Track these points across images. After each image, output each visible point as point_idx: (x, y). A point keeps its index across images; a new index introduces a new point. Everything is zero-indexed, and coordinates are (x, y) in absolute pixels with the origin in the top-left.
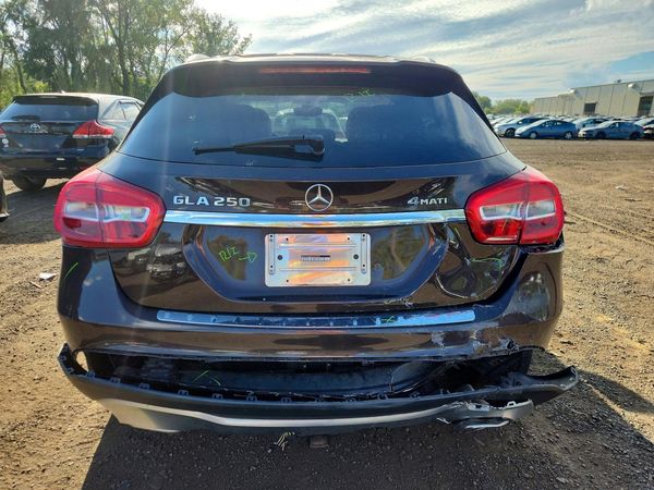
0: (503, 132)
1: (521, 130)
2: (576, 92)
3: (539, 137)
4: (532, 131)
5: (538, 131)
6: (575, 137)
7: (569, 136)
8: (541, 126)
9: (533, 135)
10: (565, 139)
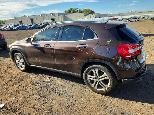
0: (10, 29)
1: (14, 28)
2: (16, 18)
3: (20, 30)
4: (18, 28)
5: (19, 28)
6: (28, 29)
7: (27, 29)
8: (19, 27)
9: (18, 29)
10: (26, 30)
